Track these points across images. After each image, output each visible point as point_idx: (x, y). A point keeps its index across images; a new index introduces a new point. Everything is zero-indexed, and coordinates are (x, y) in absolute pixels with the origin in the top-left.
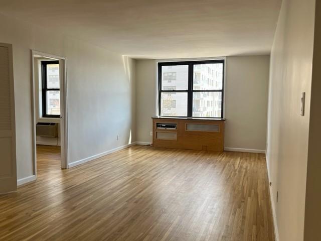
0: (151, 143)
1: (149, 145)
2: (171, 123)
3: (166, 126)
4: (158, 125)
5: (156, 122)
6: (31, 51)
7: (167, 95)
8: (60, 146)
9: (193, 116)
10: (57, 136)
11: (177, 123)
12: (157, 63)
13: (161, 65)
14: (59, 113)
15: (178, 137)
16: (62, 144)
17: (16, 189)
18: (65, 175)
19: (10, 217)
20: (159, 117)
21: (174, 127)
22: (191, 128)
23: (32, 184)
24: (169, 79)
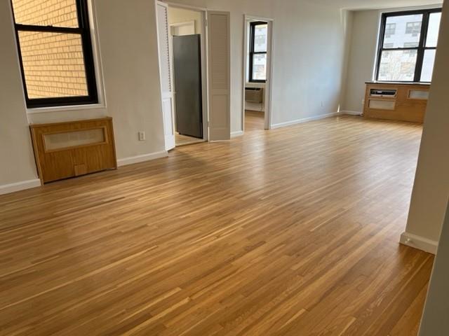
0: (361, 113)
1: (359, 115)
2: (389, 90)
3: (383, 93)
4: (372, 92)
5: (370, 88)
6: (244, 15)
7: (408, 55)
8: (264, 112)
9: (421, 80)
10: (261, 102)
11: (396, 89)
12: (381, 14)
13: (385, 16)
14: (264, 78)
15: (396, 106)
16: (265, 110)
17: (229, 139)
18: (267, 134)
19: (227, 154)
20: (375, 82)
21: (393, 94)
22: (416, 95)
23: (240, 138)
24: (414, 31)
